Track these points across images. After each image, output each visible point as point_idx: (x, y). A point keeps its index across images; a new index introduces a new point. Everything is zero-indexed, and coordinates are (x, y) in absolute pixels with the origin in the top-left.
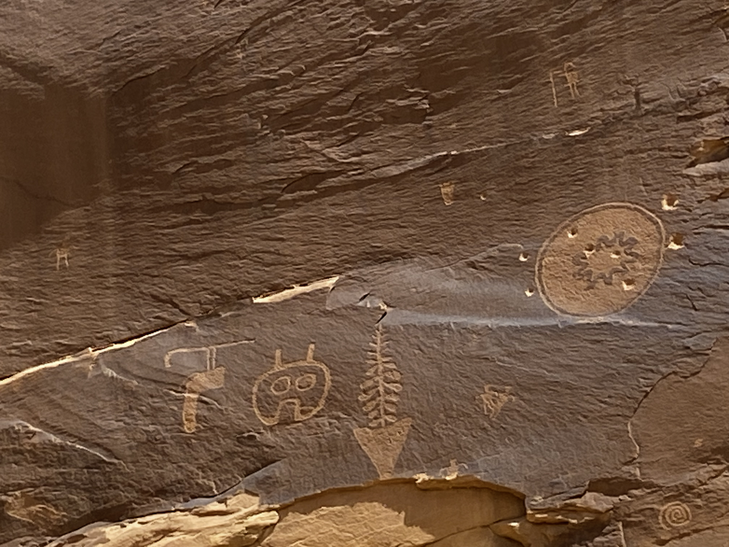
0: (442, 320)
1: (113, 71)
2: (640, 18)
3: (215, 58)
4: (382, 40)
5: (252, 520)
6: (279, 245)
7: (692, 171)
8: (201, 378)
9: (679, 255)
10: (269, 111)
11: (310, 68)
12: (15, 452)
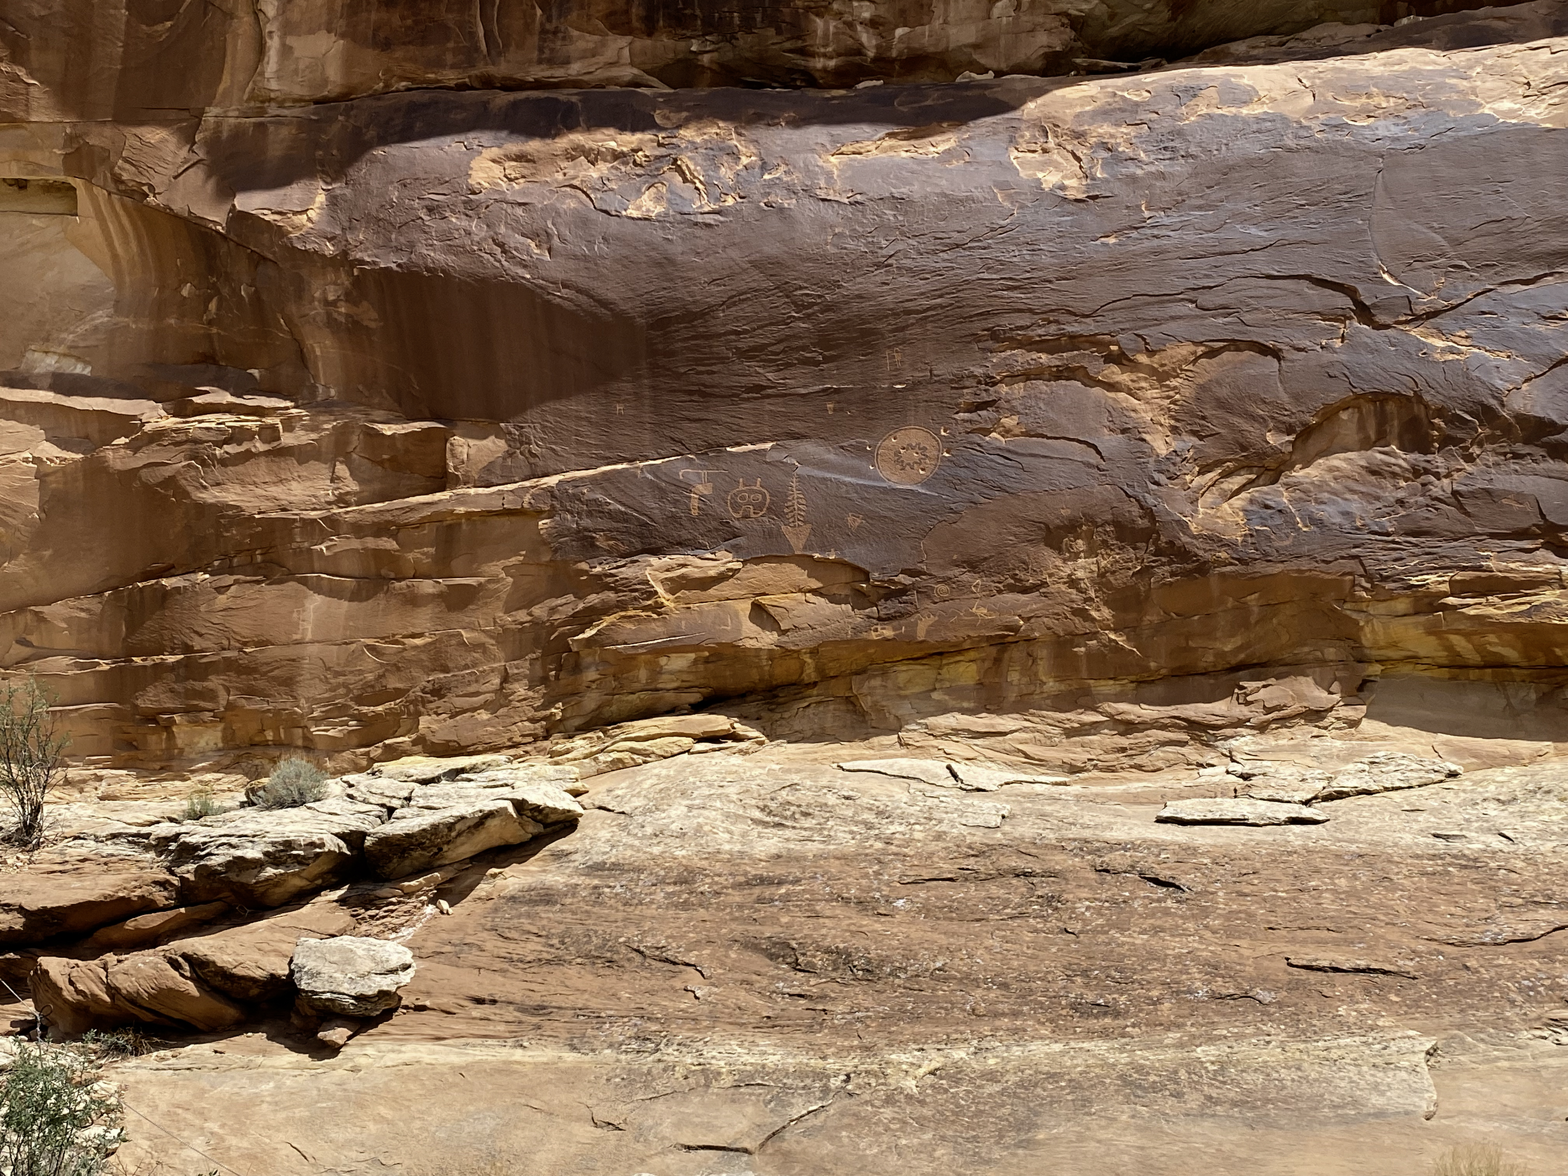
0: (828, 475)
1: (651, 311)
2: (935, 330)
3: (708, 313)
4: (799, 319)
5: (730, 565)
6: (740, 421)
7: (956, 416)
8: (700, 487)
9: (948, 459)
10: (736, 348)
11: (759, 328)
12: (600, 512)
